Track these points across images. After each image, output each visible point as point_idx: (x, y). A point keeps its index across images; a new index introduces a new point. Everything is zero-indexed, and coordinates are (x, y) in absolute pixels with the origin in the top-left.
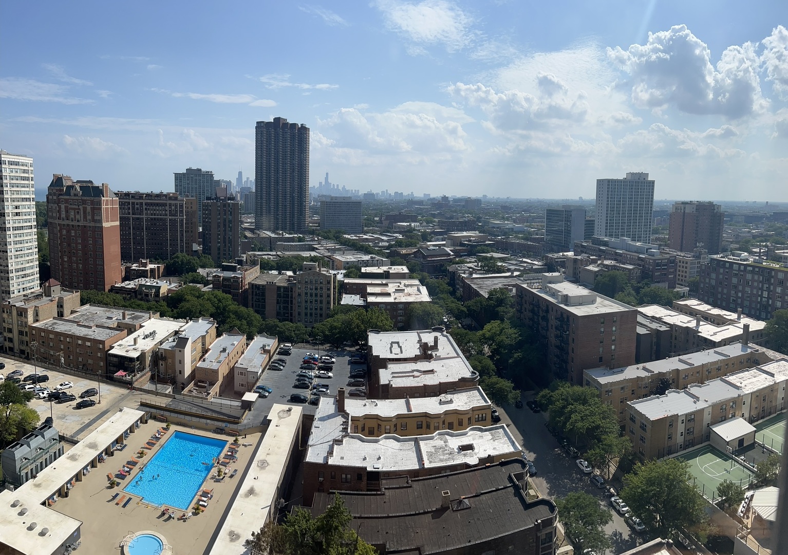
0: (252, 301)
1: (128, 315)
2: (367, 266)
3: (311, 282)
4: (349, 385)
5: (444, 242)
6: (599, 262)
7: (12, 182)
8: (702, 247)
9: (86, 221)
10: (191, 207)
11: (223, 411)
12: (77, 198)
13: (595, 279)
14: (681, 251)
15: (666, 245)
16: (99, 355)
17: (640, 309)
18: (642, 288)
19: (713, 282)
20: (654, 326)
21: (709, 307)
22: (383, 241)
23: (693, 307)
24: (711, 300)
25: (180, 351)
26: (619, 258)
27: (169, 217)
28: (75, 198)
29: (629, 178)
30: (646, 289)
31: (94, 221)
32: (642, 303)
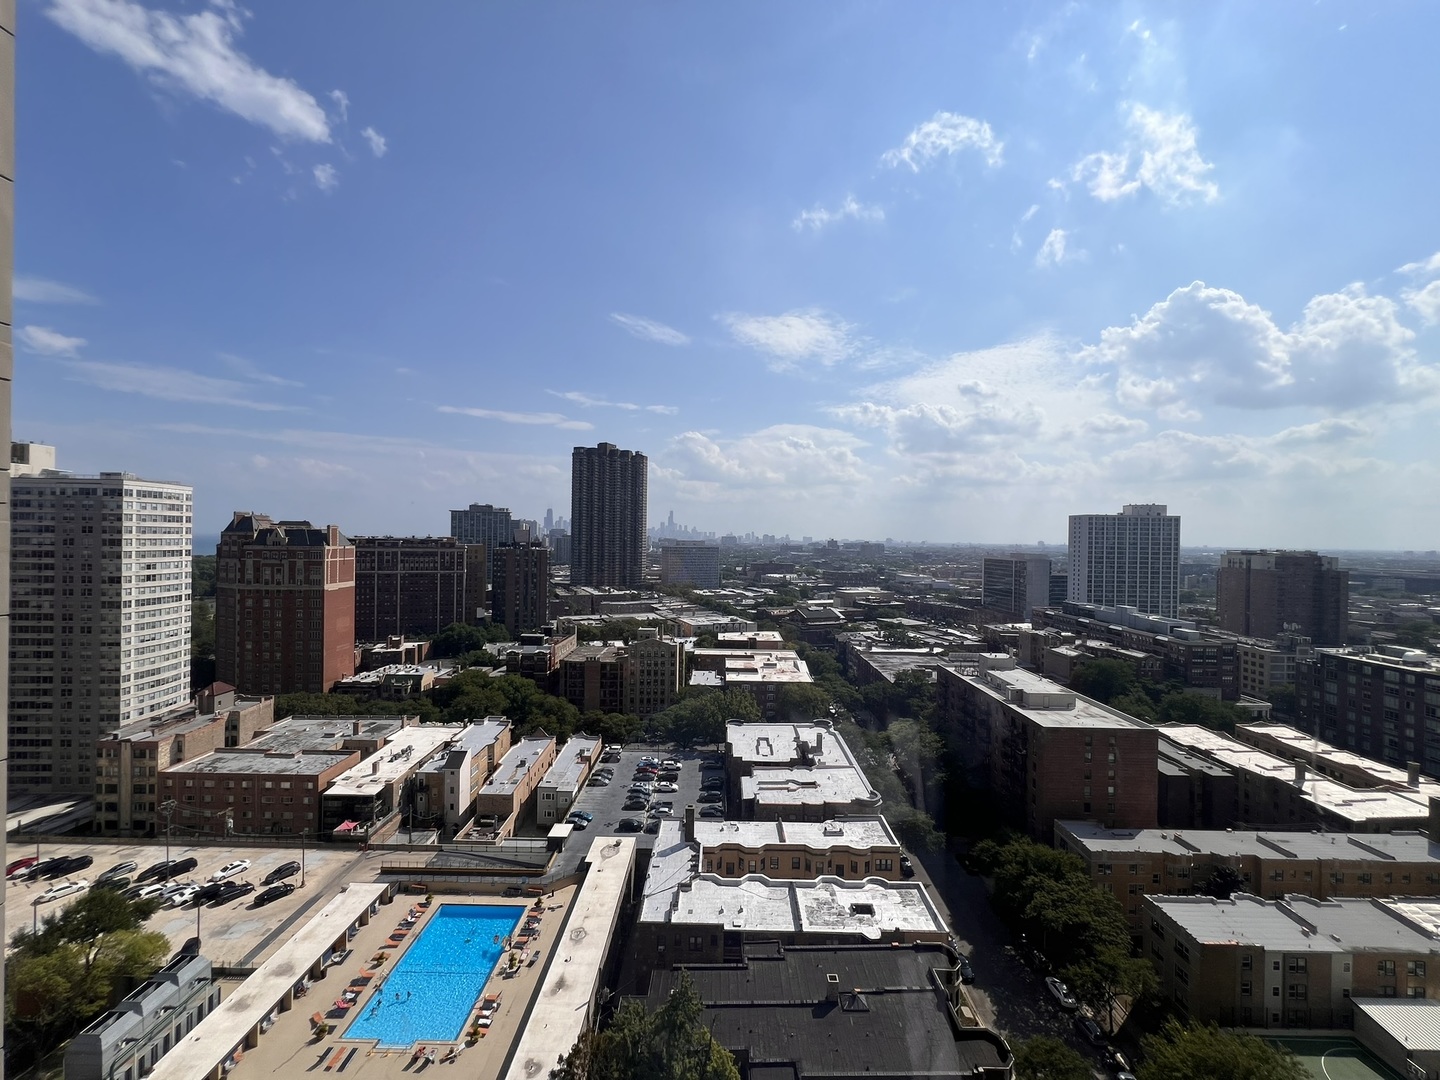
0: (566, 686)
1: (363, 726)
2: (725, 631)
3: (649, 656)
4: (701, 800)
5: (832, 601)
6: (1078, 642)
7: (143, 524)
8: (1295, 631)
9: (294, 583)
10: (476, 557)
11: (520, 859)
12: (279, 547)
13: (1071, 670)
14: (1247, 634)
15: (1211, 623)
16: (306, 801)
17: (1163, 730)
18: (1166, 693)
19: (1333, 700)
20: (1196, 764)
21: (1328, 747)
22: (747, 597)
23: (1283, 741)
24: (1330, 733)
25: (452, 773)
26: (1118, 638)
27: (440, 572)
28: (275, 548)
29: (1129, 512)
30: (1175, 696)
31: (308, 581)
32: (1167, 719)
